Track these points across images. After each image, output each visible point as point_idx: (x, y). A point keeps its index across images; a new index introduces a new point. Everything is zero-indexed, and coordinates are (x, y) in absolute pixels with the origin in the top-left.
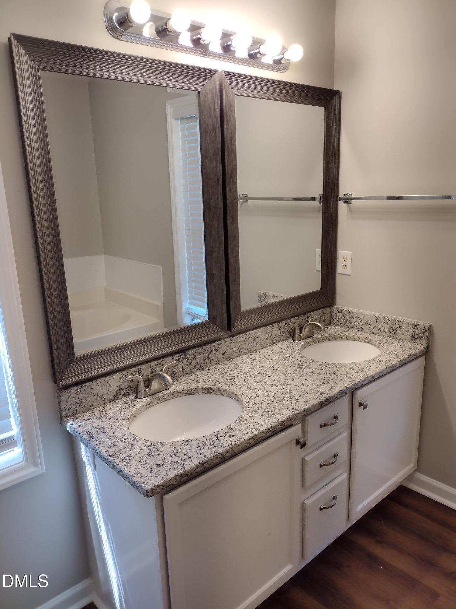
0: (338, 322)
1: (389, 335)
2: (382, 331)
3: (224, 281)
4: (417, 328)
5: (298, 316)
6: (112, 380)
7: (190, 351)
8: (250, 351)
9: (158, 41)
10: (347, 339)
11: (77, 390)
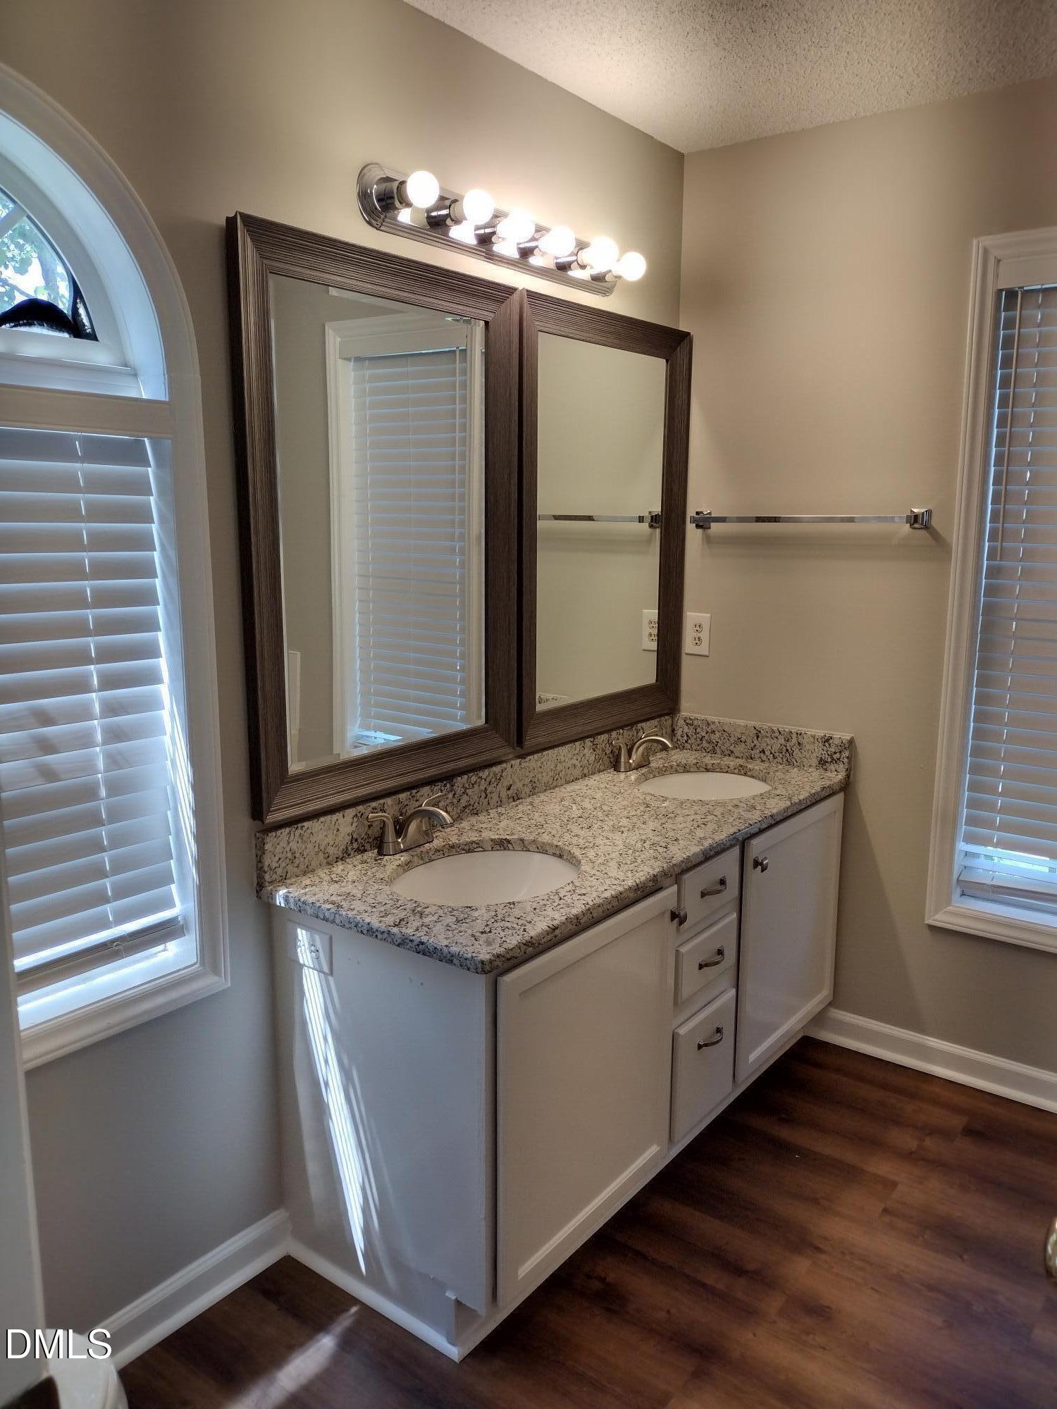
0: (686, 742)
1: (780, 760)
2: (768, 753)
3: (514, 652)
4: (830, 745)
5: (622, 728)
6: (341, 820)
7: (459, 778)
8: (550, 787)
9: (426, 232)
10: (707, 770)
11: (289, 833)
